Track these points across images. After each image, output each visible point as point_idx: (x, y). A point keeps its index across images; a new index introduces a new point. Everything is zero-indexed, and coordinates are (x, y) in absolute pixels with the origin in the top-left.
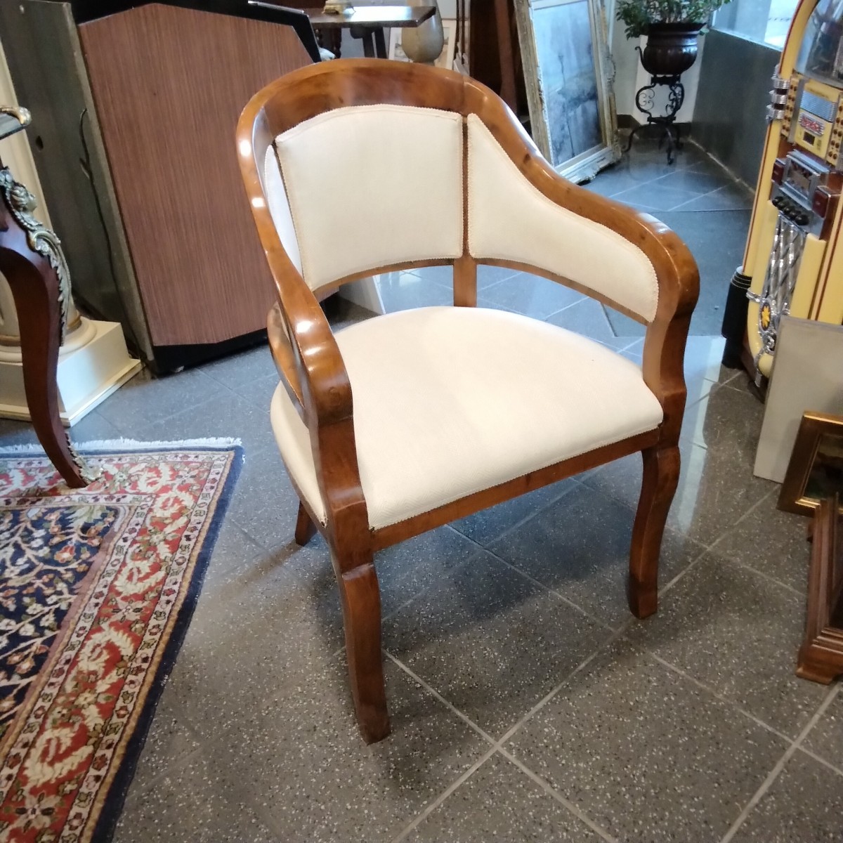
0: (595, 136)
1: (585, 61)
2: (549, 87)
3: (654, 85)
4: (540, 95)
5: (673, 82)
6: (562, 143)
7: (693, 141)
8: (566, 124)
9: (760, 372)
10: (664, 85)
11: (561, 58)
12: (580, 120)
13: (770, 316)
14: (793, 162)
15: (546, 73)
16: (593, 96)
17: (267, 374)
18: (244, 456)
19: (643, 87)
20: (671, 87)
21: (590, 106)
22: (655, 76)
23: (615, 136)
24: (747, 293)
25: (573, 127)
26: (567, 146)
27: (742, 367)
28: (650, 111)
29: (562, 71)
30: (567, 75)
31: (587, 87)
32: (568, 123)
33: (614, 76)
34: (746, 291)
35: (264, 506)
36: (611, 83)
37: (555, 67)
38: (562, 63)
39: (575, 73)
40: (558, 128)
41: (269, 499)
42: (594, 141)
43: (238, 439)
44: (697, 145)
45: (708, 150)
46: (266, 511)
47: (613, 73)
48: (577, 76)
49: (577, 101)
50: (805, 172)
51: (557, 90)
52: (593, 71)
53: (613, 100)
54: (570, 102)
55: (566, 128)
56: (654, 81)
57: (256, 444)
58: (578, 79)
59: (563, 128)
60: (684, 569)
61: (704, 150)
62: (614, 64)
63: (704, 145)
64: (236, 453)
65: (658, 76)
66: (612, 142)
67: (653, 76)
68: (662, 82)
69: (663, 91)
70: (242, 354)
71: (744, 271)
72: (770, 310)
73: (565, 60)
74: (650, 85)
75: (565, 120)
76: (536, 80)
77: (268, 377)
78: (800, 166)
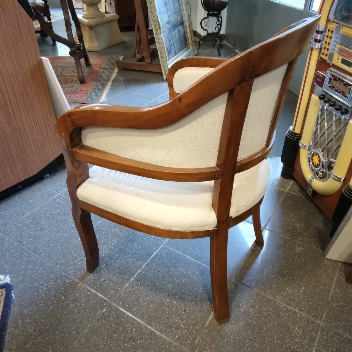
0: (184, 44)
1: (177, 6)
2: (162, 20)
3: (209, 18)
4: (159, 25)
5: (218, 15)
6: (171, 48)
7: (226, 43)
8: (171, 38)
9: (311, 188)
10: (213, 17)
11: (166, 4)
12: (177, 36)
13: (319, 161)
14: (333, 76)
15: (160, 13)
16: (182, 23)
17: (23, 215)
18: (12, 292)
19: (203, 18)
20: (217, 18)
21: (181, 28)
22: (209, 12)
23: (193, 43)
24: (299, 144)
25: (174, 40)
26: (173, 50)
27: (293, 178)
28: (208, 30)
29: (167, 11)
30: (170, 14)
31: (179, 19)
32: (172, 38)
33: (191, 13)
34: (298, 142)
35: (31, 339)
36: (189, 16)
37: (164, 9)
38: (166, 7)
39: (173, 12)
40: (168, 40)
41: (34, 331)
42: (184, 46)
43: (8, 277)
44: (229, 45)
45: (235, 48)
46: (33, 343)
47: (190, 12)
48: (174, 14)
49: (175, 27)
50: (344, 83)
51: (166, 22)
52: (181, 11)
53: (191, 25)
54: (172, 27)
55: (172, 41)
56: (209, 15)
57: (20, 278)
58: (174, 15)
59: (170, 41)
60: (314, 345)
61: (233, 48)
62: (190, 7)
63: (233, 46)
64: (6, 291)
65: (211, 12)
66: (192, 46)
67: (208, 12)
68: (213, 15)
69: (213, 20)
70: (6, 199)
71: (294, 130)
72: (319, 157)
73: (168, 5)
74: (207, 17)
75: (171, 36)
76: (156, 17)
77: (25, 216)
78: (339, 79)
